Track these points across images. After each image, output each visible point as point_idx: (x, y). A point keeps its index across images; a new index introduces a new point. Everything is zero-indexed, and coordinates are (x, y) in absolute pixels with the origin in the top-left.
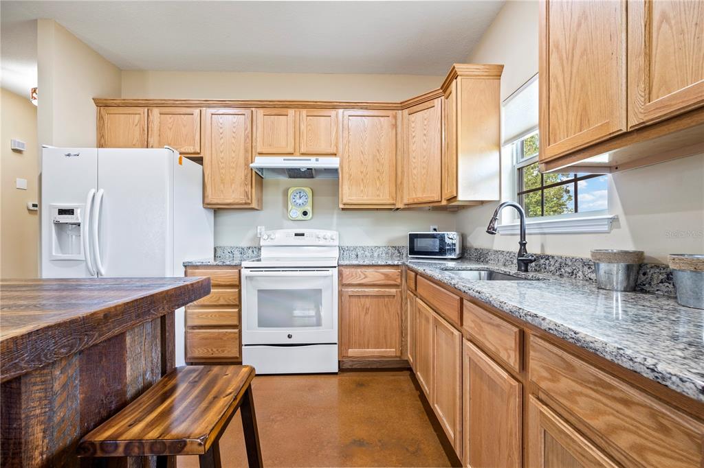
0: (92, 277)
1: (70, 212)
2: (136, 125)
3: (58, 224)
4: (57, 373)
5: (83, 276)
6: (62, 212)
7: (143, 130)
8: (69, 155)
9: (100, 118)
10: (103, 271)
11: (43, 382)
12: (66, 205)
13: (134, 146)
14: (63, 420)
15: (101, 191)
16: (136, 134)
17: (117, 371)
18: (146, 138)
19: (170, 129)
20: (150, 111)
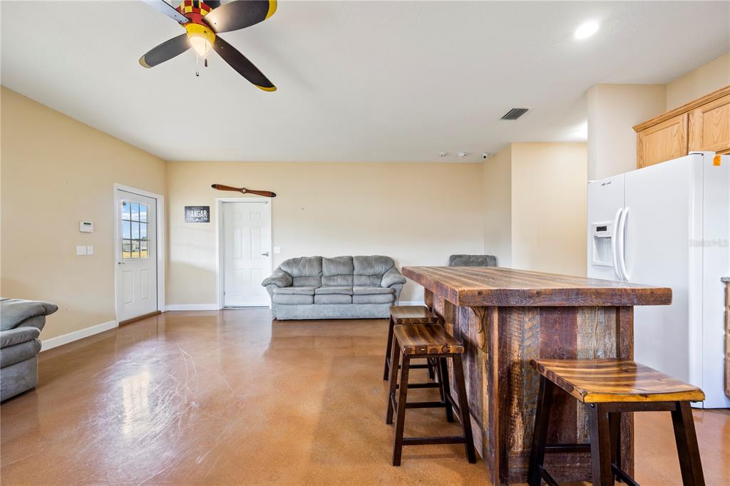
0: (618, 281)
1: (604, 229)
2: (675, 136)
3: (596, 238)
4: (527, 320)
5: (613, 279)
6: (599, 229)
7: (682, 138)
8: (604, 184)
9: (640, 142)
10: (628, 277)
11: (520, 321)
12: (601, 224)
13: (672, 157)
14: (529, 346)
15: (627, 209)
16: (675, 144)
17: (569, 338)
18: (686, 144)
19: (717, 125)
20: (690, 115)
